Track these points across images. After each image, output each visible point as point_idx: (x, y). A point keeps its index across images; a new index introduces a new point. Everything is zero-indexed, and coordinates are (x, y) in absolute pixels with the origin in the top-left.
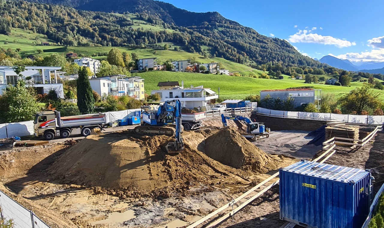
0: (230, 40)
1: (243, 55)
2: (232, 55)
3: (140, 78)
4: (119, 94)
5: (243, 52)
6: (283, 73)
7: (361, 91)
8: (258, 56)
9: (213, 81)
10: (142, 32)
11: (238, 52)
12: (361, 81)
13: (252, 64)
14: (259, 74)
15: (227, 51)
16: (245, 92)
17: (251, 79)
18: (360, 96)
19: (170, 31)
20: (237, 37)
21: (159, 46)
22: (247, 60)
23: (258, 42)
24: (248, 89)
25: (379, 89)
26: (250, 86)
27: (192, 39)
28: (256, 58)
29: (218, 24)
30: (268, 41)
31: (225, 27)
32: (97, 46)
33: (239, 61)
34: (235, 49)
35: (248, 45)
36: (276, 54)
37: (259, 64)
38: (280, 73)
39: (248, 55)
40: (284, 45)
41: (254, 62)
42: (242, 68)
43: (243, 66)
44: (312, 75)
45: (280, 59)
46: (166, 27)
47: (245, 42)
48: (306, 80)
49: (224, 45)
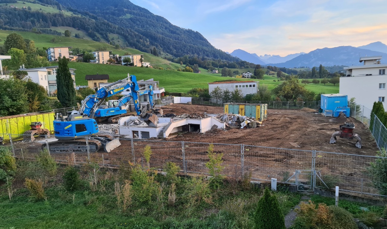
0: (141, 29)
1: (157, 47)
2: (144, 45)
5: (156, 43)
6: (200, 66)
8: (171, 48)
10: (29, 13)
11: (152, 44)
12: (270, 75)
13: (167, 57)
14: (176, 67)
15: (138, 41)
19: (68, 14)
20: (148, 26)
21: (54, 31)
22: (162, 53)
23: (171, 33)
27: (97, 26)
28: (171, 50)
29: (126, 10)
30: (181, 32)
31: (134, 14)
33: (155, 53)
34: (148, 40)
35: (161, 36)
36: (190, 46)
37: (174, 57)
38: (198, 67)
39: (162, 47)
40: (197, 37)
41: (168, 54)
42: (158, 61)
43: (159, 59)
44: (227, 69)
45: (194, 51)
46: (61, 8)
47: (158, 32)
48: (222, 73)
49: (136, 35)
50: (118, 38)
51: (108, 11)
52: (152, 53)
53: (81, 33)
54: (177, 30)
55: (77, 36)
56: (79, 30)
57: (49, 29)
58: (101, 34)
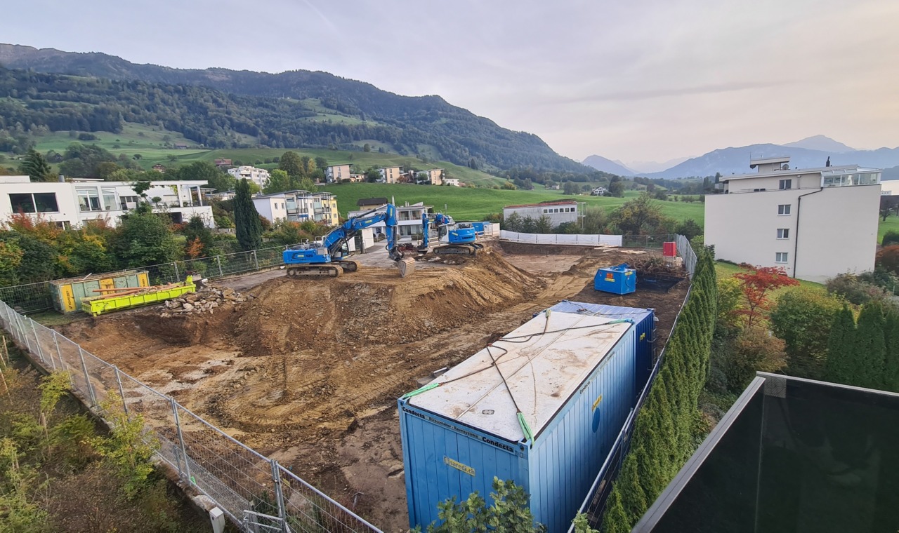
0: (458, 136)
1: (478, 157)
2: (462, 157)
3: (331, 195)
4: (301, 218)
5: (477, 153)
6: (534, 180)
7: (638, 202)
8: (498, 157)
9: (437, 196)
10: (330, 126)
11: (471, 153)
12: (637, 190)
13: (491, 170)
14: (501, 183)
15: (454, 152)
16: (483, 209)
17: (490, 191)
18: (636, 209)
19: (371, 124)
20: (468, 131)
21: (356, 146)
22: (484, 165)
23: (498, 138)
24: (487, 205)
25: (661, 199)
26: (489, 201)
27: (405, 136)
28: (496, 161)
29: (440, 112)
30: (511, 136)
31: (450, 117)
32: (263, 148)
33: (473, 166)
34: (467, 149)
35: (484, 142)
36: (523, 155)
37: (501, 170)
38: (531, 181)
39: (484, 157)
40: (533, 140)
41: (493, 166)
42: (477, 175)
43: (479, 173)
44: (573, 183)
45: (528, 161)
46: (365, 118)
47: (480, 139)
48: (565, 189)
49: (451, 144)
50: (430, 150)
51: (419, 116)
52: (469, 166)
53: (385, 146)
54: (507, 133)
55: (381, 150)
56: (383, 142)
57: (350, 144)
58: (410, 146)
